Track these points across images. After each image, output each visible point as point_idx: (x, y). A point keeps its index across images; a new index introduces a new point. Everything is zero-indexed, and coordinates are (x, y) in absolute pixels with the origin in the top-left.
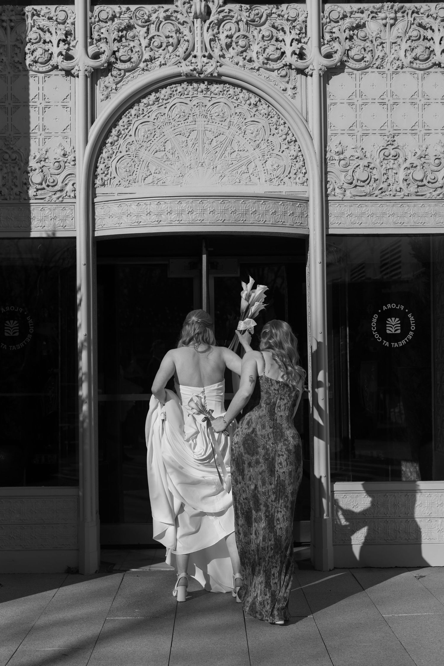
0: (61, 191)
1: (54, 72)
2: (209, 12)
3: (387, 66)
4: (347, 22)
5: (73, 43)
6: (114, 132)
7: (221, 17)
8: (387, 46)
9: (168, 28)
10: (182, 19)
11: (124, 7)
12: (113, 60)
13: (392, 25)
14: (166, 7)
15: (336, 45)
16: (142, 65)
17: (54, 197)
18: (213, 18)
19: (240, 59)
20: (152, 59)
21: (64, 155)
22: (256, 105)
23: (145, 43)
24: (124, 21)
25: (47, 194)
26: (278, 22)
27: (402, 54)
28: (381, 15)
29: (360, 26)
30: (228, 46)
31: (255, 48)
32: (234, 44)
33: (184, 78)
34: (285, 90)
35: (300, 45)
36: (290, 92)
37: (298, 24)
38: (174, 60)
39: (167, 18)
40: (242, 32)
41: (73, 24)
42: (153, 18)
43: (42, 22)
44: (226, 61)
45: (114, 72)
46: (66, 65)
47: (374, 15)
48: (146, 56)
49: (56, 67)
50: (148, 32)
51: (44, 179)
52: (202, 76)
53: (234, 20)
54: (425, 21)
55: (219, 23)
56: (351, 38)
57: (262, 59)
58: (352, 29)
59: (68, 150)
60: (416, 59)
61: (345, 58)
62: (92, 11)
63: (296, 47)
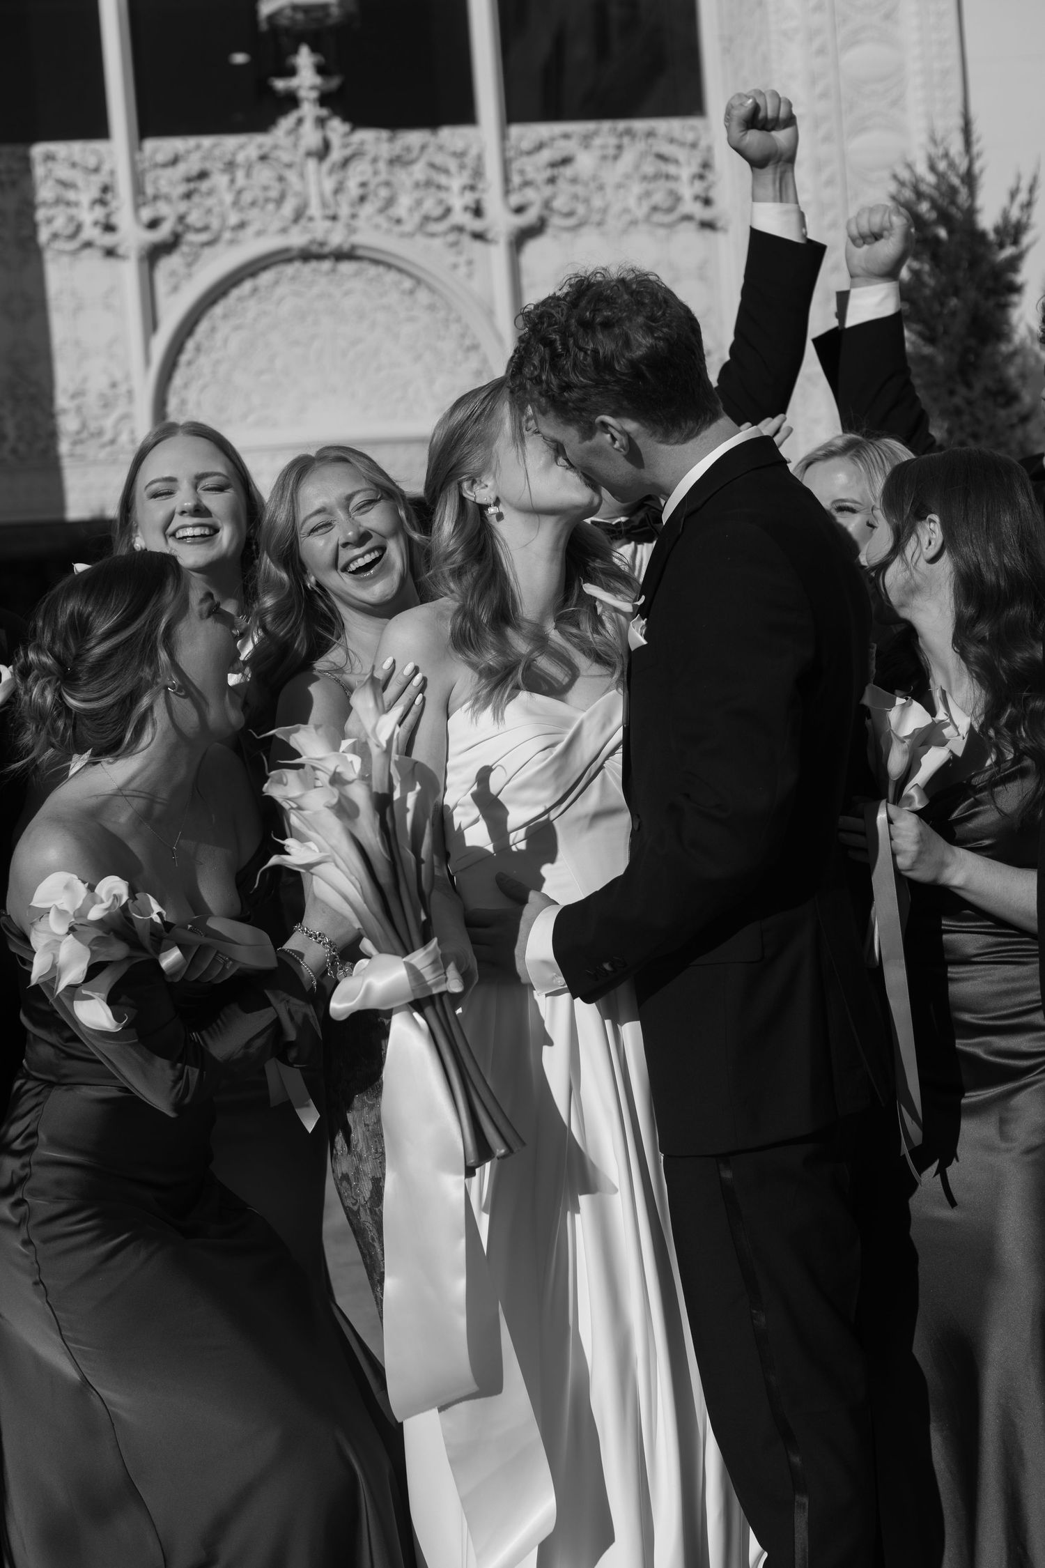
0: (113, 442)
1: (87, 253)
2: (326, 147)
3: (613, 223)
4: (546, 155)
5: (114, 204)
6: (190, 345)
7: (348, 152)
8: (609, 191)
9: (264, 175)
10: (285, 157)
11: (191, 142)
12: (180, 229)
13: (616, 158)
14: (259, 139)
15: (530, 194)
16: (227, 235)
17: (103, 454)
18: (336, 155)
19: (381, 220)
20: (242, 225)
21: (114, 385)
22: (411, 292)
23: (228, 198)
24: (192, 165)
25: (91, 449)
26: (439, 159)
27: (632, 202)
28: (597, 142)
29: (566, 161)
30: (362, 199)
31: (405, 202)
32: (371, 197)
33: (294, 253)
34: (455, 266)
35: (476, 195)
36: (463, 270)
37: (470, 160)
38: (276, 225)
39: (263, 158)
40: (383, 176)
41: (112, 173)
42: (240, 158)
43: (63, 172)
44: (360, 223)
45: (184, 248)
46: (108, 240)
47: (586, 141)
48: (233, 219)
49: (88, 245)
50: (232, 181)
51: (84, 426)
52: (326, 250)
53: (368, 158)
54: (666, 149)
55: (346, 163)
56: (552, 180)
57: (417, 218)
58: (553, 165)
59: (119, 375)
60: (655, 209)
61: (546, 213)
62: (140, 149)
63: (469, 198)
